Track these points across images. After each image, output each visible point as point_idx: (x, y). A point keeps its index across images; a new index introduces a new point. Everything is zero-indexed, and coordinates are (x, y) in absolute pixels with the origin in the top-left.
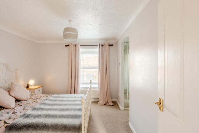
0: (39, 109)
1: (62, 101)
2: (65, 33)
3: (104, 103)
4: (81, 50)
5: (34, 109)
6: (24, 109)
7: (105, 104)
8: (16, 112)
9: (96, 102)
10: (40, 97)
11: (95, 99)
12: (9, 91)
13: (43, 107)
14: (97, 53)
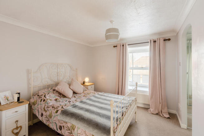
0: (85, 103)
1: (105, 100)
2: (107, 34)
3: (157, 112)
4: (129, 49)
5: (81, 102)
6: (76, 100)
7: (157, 114)
8: (71, 102)
9: (146, 108)
10: (89, 93)
11: (144, 104)
12: (70, 85)
13: (88, 101)
14: (147, 52)
